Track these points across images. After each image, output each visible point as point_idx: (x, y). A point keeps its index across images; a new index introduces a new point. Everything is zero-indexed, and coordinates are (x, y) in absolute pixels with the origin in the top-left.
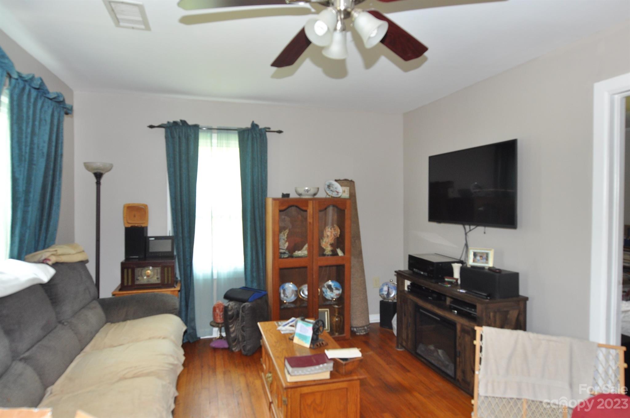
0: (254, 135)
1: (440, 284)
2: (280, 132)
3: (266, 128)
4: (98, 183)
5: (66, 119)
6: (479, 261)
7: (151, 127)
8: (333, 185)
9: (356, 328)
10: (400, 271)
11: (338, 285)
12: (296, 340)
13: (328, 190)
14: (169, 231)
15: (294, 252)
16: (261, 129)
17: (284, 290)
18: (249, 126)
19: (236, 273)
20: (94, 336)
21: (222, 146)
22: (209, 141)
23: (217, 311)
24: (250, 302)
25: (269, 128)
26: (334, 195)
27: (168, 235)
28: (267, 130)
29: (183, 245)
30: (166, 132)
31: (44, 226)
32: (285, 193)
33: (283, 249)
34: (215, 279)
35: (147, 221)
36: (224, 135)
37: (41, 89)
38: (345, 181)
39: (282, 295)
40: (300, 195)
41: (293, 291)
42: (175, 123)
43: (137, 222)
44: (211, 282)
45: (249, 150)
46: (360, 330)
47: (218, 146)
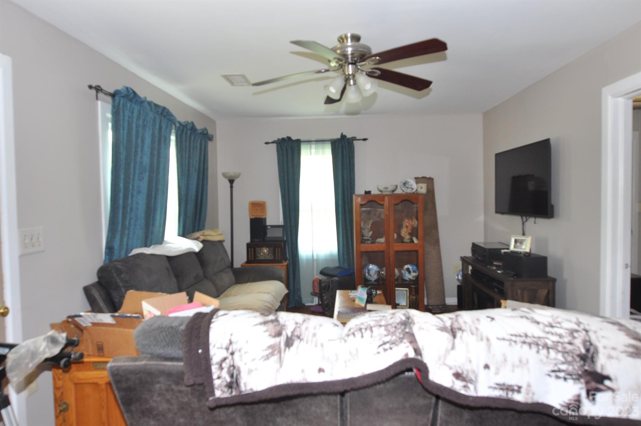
0: (344, 144)
1: (488, 267)
2: (365, 140)
3: (352, 138)
4: (231, 187)
5: (210, 143)
6: (518, 247)
7: (267, 143)
8: (409, 182)
9: (431, 306)
10: (465, 257)
11: (415, 268)
12: (357, 302)
13: (404, 187)
14: (280, 221)
15: (377, 239)
16: (349, 139)
17: (369, 271)
18: (339, 136)
19: (332, 256)
20: (226, 289)
21: (319, 154)
22: (309, 151)
23: (315, 283)
24: (338, 277)
25: (355, 138)
26: (409, 191)
27: (280, 224)
28: (354, 139)
29: (291, 232)
30: (277, 147)
31: (198, 217)
32: (367, 190)
33: (367, 237)
34: (315, 260)
35: (266, 214)
36: (320, 145)
37: (193, 128)
38: (423, 179)
39: (367, 275)
40: (381, 191)
41: (376, 271)
42: (283, 139)
43: (258, 215)
44: (313, 261)
45: (340, 156)
46: (435, 308)
47: (315, 154)
